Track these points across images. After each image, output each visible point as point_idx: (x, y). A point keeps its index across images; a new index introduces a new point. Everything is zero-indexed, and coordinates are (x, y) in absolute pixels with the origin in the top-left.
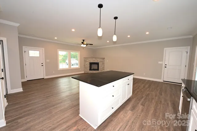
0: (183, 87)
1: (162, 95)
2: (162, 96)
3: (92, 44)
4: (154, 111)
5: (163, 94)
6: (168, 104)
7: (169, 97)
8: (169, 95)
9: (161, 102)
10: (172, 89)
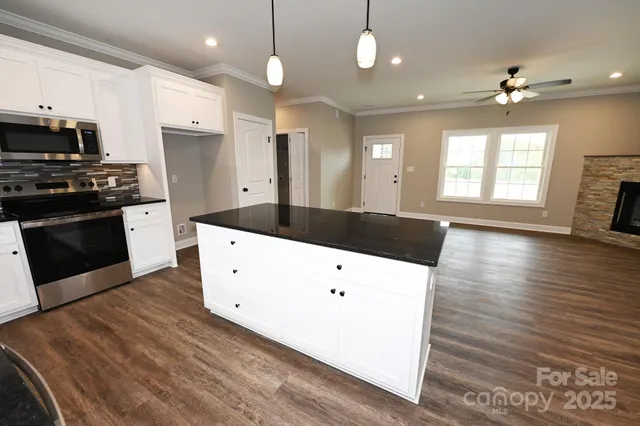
3: (569, 81)
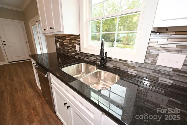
0: (33, 63)
1: (13, 80)
2: (14, 82)
4: (11, 110)
5: (15, 78)
6: (25, 86)
7: (23, 78)
8: (22, 75)
9: (16, 89)
10: (23, 68)
